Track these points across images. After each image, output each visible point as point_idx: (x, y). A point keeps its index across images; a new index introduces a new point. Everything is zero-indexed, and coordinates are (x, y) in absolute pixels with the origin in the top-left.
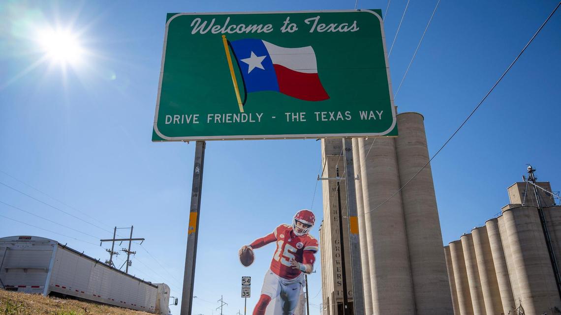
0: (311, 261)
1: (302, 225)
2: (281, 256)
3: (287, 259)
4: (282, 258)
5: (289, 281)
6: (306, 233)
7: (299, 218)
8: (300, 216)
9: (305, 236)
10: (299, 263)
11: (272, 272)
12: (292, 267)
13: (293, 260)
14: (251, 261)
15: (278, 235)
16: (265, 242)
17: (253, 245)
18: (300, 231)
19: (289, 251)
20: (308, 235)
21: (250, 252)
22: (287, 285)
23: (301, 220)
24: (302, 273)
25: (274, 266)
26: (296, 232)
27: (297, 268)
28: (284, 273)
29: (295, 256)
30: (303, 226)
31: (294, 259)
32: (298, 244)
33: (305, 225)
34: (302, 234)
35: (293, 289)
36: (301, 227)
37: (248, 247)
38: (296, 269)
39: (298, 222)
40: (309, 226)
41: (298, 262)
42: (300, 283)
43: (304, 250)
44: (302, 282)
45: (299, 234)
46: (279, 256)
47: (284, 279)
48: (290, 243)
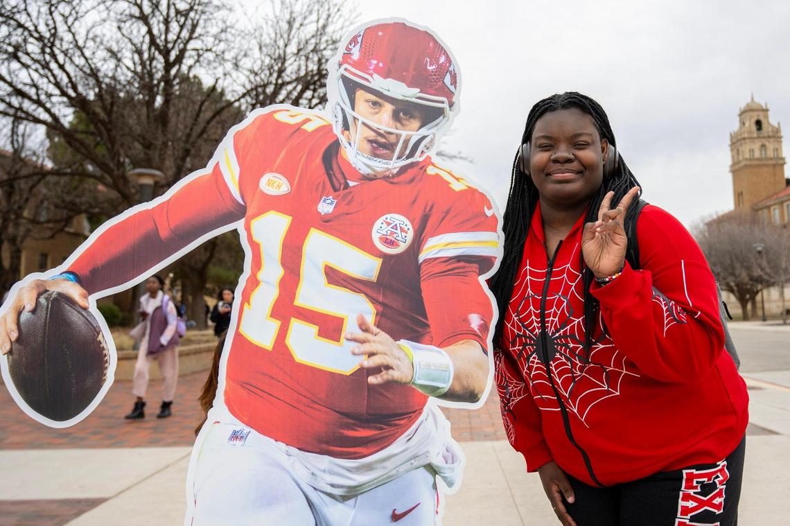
0: (475, 321)
1: (388, 108)
2: (285, 310)
3: (330, 328)
4: (296, 325)
5: (358, 470)
6: (417, 158)
7: (361, 65)
8: (366, 54)
9: (414, 172)
10: (404, 343)
11: (240, 426)
12: (364, 372)
13: (364, 328)
14: (89, 382)
15: (249, 178)
16: (164, 233)
17: (84, 272)
18: (381, 145)
19: (334, 277)
20: (431, 171)
21: (75, 317)
22: (350, 494)
23: (378, 82)
24: (433, 403)
25: (244, 385)
26: (356, 156)
27: (395, 374)
28: (322, 420)
29: (373, 300)
30: (396, 116)
31: (371, 319)
32: (379, 230)
33: (403, 110)
34: (394, 165)
35: (396, 517)
36: (383, 120)
37: (55, 289)
38: (391, 384)
39: (361, 95)
40: (430, 115)
41: (396, 337)
42: (432, 470)
43: (422, 258)
44: (437, 461)
45: (379, 166)
46: (275, 314)
47: (325, 461)
48: (326, 224)
